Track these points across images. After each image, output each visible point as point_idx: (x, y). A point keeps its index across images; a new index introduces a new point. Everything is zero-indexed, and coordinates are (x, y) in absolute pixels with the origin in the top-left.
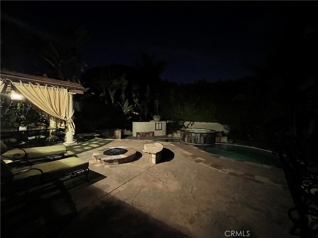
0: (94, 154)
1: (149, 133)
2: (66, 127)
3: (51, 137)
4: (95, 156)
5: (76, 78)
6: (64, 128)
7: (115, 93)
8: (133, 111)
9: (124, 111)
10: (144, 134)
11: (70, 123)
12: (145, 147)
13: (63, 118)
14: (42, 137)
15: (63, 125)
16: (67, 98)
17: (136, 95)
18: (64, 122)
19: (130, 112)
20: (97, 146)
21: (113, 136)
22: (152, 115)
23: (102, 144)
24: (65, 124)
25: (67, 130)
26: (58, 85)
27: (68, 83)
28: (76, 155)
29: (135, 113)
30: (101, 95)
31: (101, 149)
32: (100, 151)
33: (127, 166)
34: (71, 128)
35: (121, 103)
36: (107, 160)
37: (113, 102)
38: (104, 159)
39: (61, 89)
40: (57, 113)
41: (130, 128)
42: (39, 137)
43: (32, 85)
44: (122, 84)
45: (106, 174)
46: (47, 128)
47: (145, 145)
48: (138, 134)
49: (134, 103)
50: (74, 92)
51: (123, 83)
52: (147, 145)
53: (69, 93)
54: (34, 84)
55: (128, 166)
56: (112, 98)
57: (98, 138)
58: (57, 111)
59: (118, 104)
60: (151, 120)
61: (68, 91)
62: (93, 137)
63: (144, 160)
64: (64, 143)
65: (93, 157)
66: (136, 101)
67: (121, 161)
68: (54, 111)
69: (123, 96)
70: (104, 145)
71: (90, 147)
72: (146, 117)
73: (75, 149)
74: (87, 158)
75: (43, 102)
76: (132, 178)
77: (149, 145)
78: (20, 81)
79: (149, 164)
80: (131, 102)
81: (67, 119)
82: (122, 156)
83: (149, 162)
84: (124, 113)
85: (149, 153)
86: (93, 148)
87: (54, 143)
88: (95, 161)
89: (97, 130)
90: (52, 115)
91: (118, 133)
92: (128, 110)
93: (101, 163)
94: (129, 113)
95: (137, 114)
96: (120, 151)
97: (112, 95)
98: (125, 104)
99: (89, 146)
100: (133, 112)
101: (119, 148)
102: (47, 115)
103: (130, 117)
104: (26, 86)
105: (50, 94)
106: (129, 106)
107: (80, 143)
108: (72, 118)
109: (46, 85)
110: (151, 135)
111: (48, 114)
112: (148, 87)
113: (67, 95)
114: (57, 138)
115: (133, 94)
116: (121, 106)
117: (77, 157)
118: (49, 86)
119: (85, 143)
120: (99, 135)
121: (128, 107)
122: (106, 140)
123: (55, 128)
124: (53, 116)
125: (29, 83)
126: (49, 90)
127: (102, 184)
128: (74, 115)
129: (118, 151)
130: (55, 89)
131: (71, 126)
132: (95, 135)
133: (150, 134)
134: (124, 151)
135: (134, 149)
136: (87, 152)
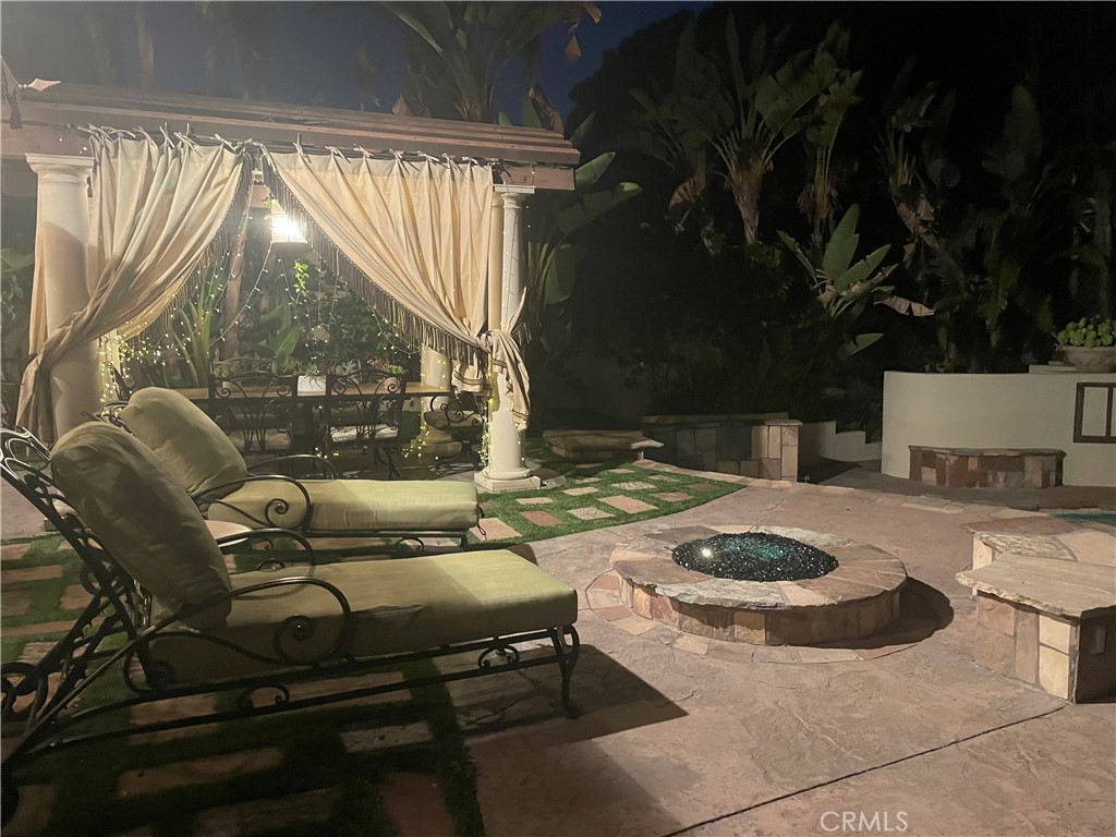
0: (621, 554)
1: (1012, 462)
2: (487, 386)
3: (427, 437)
4: (625, 568)
5: (540, 99)
6: (476, 389)
7: (767, 177)
8: (893, 294)
9: (825, 297)
10: (973, 464)
11: (503, 365)
12: (981, 557)
13: (472, 335)
14: (386, 431)
15: (472, 372)
16: (490, 217)
17: (920, 170)
18: (479, 358)
19: (868, 298)
20: (645, 507)
21: (744, 457)
22: (1044, 320)
23: (671, 497)
24: (482, 367)
25: (491, 401)
26: (450, 149)
27: (498, 136)
28: (531, 544)
29: (901, 305)
30: (677, 198)
31: (666, 527)
32: (652, 542)
33: (826, 666)
34: (511, 390)
35: (804, 241)
36: (690, 600)
37: (750, 235)
38: (675, 591)
39: (462, 172)
40: (447, 305)
41: (867, 417)
42: (374, 432)
43: (342, 160)
44: (814, 102)
45: (682, 690)
46: (403, 387)
47: (977, 543)
48: (922, 457)
49: (900, 234)
50: (524, 181)
51: (827, 92)
52: (996, 538)
53: (499, 188)
54: (349, 154)
55: (840, 670)
56: (745, 214)
57: (652, 465)
58: (445, 294)
59: (785, 248)
60: (1043, 361)
61: (497, 180)
62: (626, 455)
63: (964, 652)
64: (478, 476)
65: (615, 574)
66: (918, 215)
67: (788, 627)
68: (434, 293)
69: (819, 191)
70: (687, 505)
71: (608, 508)
72: (994, 339)
73: (526, 515)
74: (580, 570)
75: (385, 247)
76: (859, 761)
77: (1011, 538)
78: (297, 145)
79: (1010, 692)
80: (879, 228)
81: (493, 340)
82: (794, 594)
83: (1007, 674)
84: (821, 309)
85: (1018, 606)
86: (623, 518)
87: (438, 468)
88: (625, 595)
89: (653, 419)
90: (424, 317)
91: (779, 439)
92: (856, 288)
93: (655, 612)
94: (857, 310)
95: (920, 310)
96: (783, 560)
97: (745, 187)
98: (831, 247)
99: (599, 505)
100: (888, 302)
101: (772, 538)
102: (402, 315)
103: (868, 339)
104: (320, 170)
105: (415, 201)
106: (860, 255)
107: (551, 484)
108: (514, 334)
109: (399, 154)
110: (1033, 473)
111: (408, 313)
112: (1022, 97)
113: (490, 201)
114: (453, 446)
115: (894, 169)
116: (806, 263)
117: (533, 559)
118: (409, 157)
119: (578, 482)
120: (659, 445)
121: (852, 264)
122: (698, 480)
123: (444, 389)
124: (427, 324)
125: (329, 153)
126: (410, 182)
127: (650, 753)
128: (525, 316)
129: (770, 553)
130: (437, 168)
131: (507, 379)
132: (635, 445)
133: (1021, 468)
134: (810, 563)
135: (889, 556)
136: (589, 535)
